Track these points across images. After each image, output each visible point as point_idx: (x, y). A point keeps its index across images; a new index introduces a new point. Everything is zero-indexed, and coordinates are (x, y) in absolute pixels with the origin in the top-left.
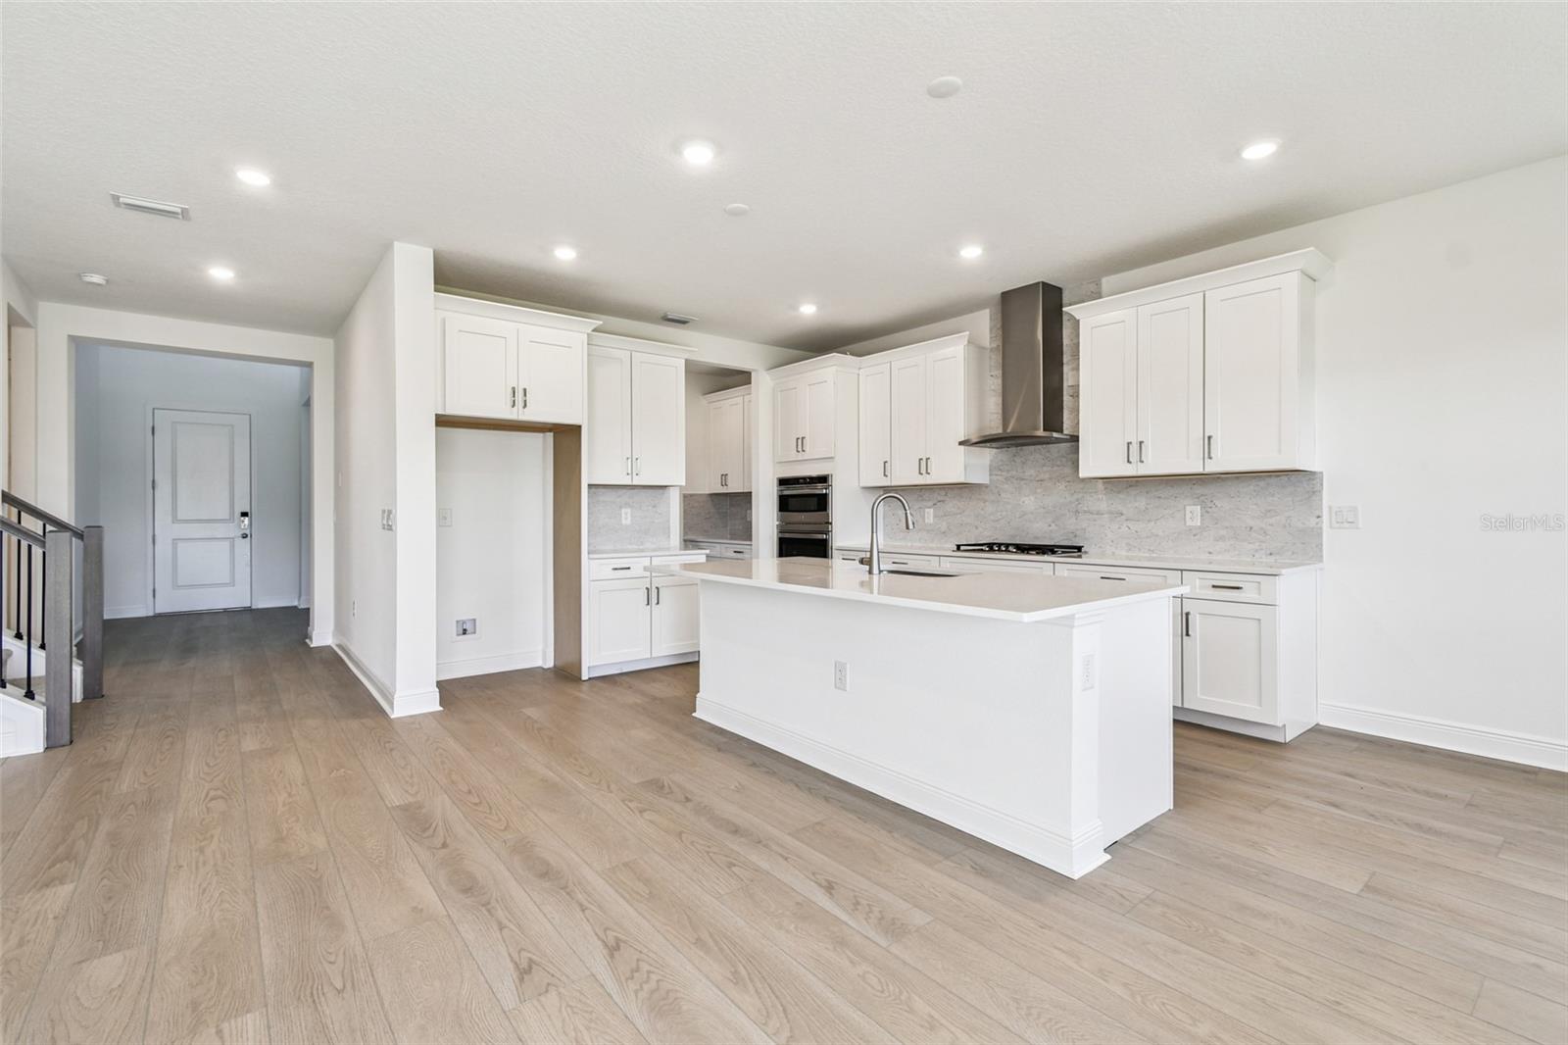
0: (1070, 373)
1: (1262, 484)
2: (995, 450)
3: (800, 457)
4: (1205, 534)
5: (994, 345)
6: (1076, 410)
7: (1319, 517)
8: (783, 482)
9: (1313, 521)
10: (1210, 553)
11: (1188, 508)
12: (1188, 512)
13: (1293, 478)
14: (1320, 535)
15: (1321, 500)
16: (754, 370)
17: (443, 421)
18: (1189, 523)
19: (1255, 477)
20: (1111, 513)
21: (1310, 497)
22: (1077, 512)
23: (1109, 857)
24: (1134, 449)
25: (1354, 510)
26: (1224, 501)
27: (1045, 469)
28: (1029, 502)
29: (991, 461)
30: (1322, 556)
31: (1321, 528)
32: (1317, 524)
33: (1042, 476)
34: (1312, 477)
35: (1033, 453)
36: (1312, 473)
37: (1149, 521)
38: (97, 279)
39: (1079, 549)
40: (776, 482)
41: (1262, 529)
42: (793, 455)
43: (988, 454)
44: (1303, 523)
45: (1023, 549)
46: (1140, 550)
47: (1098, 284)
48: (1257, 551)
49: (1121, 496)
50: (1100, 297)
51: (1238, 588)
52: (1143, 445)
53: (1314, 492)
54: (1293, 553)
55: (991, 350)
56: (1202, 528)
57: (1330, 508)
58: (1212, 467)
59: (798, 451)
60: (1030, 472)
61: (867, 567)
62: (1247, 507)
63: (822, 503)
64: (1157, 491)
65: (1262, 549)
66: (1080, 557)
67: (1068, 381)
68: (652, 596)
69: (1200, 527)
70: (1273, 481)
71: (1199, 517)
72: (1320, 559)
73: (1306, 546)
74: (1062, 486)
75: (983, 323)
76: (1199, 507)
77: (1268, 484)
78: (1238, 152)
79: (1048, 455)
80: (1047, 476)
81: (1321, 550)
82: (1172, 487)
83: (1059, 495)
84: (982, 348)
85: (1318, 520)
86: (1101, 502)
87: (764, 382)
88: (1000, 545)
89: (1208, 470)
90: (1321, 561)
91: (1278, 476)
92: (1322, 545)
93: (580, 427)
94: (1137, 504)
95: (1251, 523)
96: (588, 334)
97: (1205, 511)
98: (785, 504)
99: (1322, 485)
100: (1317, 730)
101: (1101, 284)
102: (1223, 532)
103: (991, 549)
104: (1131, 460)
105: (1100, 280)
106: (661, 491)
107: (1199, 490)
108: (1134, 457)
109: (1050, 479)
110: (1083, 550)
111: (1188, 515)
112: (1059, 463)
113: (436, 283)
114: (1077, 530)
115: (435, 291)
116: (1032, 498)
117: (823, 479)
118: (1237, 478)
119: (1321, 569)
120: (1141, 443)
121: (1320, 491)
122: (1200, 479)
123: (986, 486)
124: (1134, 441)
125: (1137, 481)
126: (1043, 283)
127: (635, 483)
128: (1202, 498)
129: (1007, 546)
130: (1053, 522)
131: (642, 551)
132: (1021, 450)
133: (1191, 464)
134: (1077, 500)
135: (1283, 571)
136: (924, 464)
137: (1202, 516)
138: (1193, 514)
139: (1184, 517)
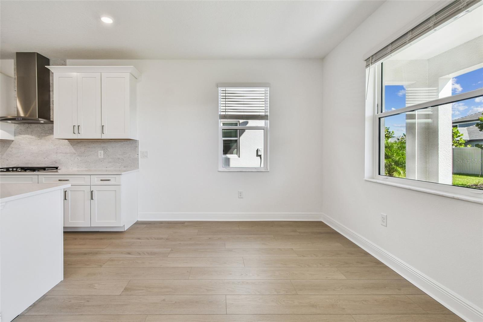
1: (122, 143)
2: (17, 125)
4: (105, 161)
7: (138, 154)
9: (136, 156)
10: (106, 167)
11: (99, 152)
12: (99, 153)
13: (131, 142)
14: (138, 160)
15: (138, 149)
18: (99, 157)
19: (120, 141)
21: (135, 148)
24: (77, 128)
25: (147, 152)
26: (110, 149)
27: (42, 134)
29: (15, 129)
30: (139, 167)
31: (138, 158)
32: (138, 157)
34: (136, 142)
36: (136, 140)
37: (85, 156)
39: (57, 168)
41: (122, 158)
43: (13, 126)
44: (134, 157)
45: (24, 169)
46: (82, 167)
47: (65, 62)
48: (121, 166)
49: (75, 147)
50: (66, 65)
51: (109, 180)
52: (79, 127)
53: (137, 147)
54: (131, 166)
55: (15, 78)
57: (141, 152)
58: (104, 137)
62: (116, 150)
64: (88, 145)
65: (122, 165)
66: (57, 172)
69: (103, 158)
71: (103, 154)
72: (138, 168)
73: (133, 164)
76: (103, 151)
77: (124, 144)
79: (43, 128)
81: (138, 165)
82: (93, 143)
83: (49, 145)
84: (8, 77)
85: (138, 156)
86: (66, 149)
90: (139, 168)
91: (126, 141)
92: (139, 163)
94: (81, 150)
95: (119, 156)
97: (105, 153)
99: (139, 144)
100: (138, 223)
101: (66, 62)
102: (110, 160)
104: (75, 132)
105: (66, 60)
107: (103, 145)
108: (76, 131)
110: (58, 168)
111: (99, 154)
112: (48, 132)
114: (57, 160)
116: (36, 147)
118: (115, 141)
119: (139, 171)
120: (78, 126)
121: (138, 146)
122: (103, 141)
124: (76, 125)
125: (81, 141)
126: (38, 54)
128: (104, 148)
129: (17, 168)
130: (46, 157)
132: (31, 125)
133: (97, 135)
134: (57, 148)
135: (123, 173)
137: (104, 154)
138: (101, 154)
139: (98, 155)
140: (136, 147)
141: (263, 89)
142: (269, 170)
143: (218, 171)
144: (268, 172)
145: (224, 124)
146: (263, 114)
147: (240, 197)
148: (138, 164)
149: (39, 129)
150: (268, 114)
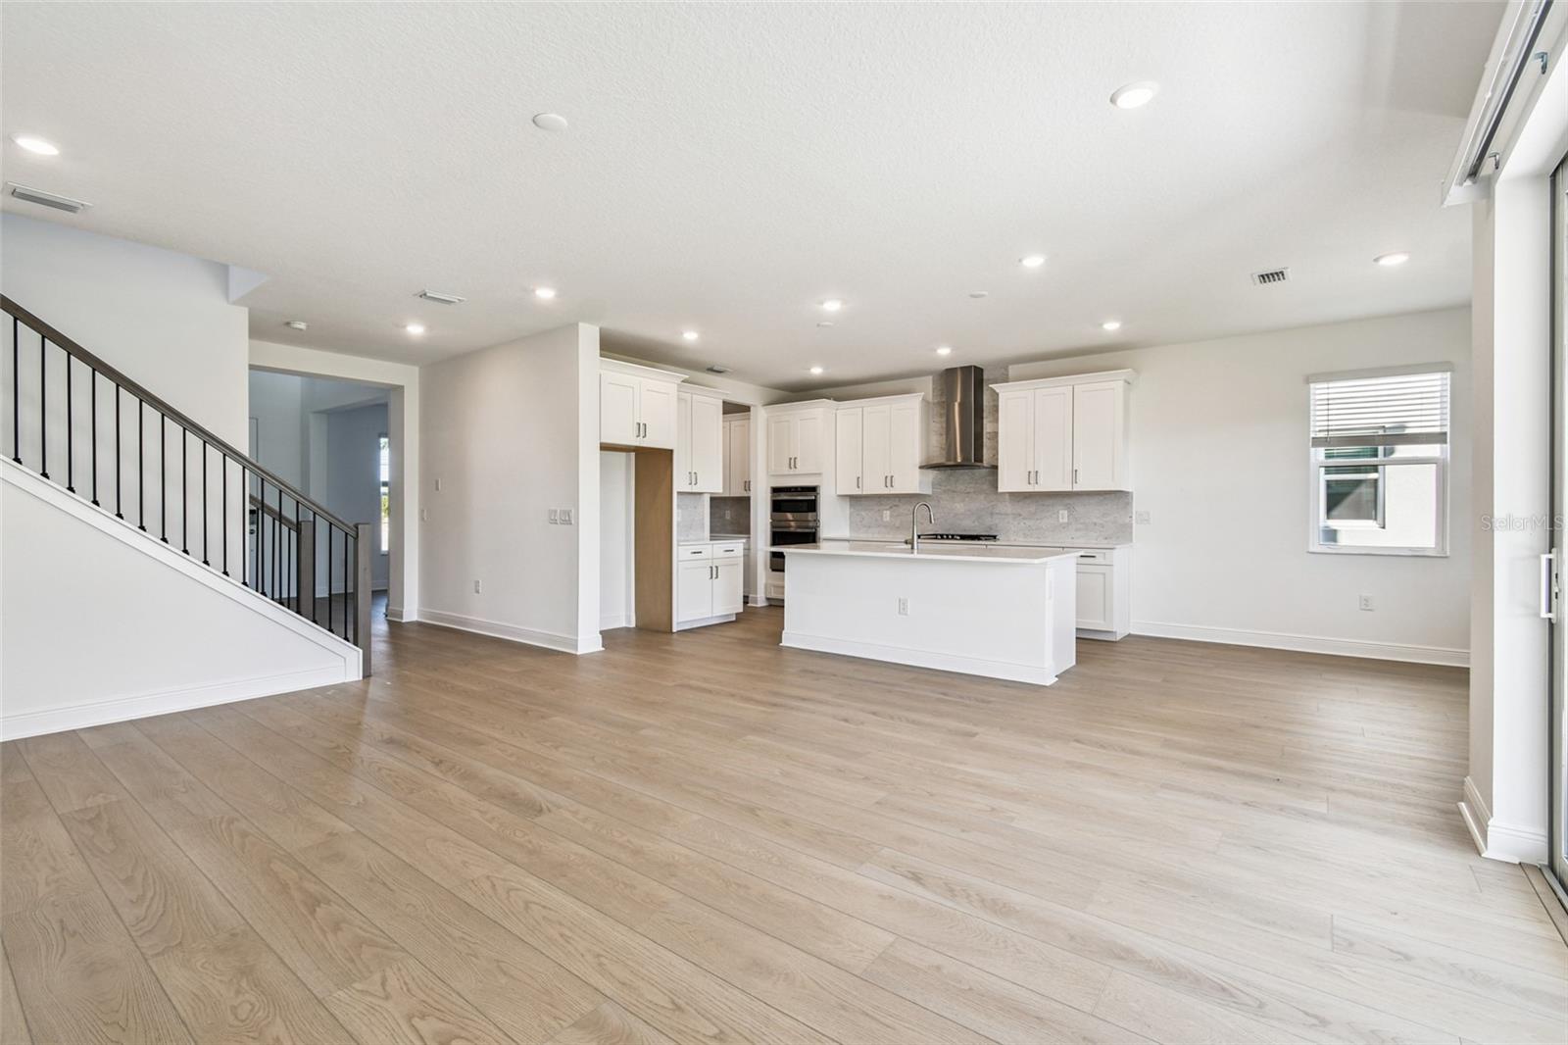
0: (989, 425)
1: (1101, 498)
2: (936, 472)
3: (792, 472)
4: (1070, 527)
5: (936, 401)
6: (996, 449)
7: (1131, 517)
8: (776, 490)
9: (1127, 520)
10: (1076, 536)
11: (1061, 512)
12: (1060, 514)
13: (1117, 496)
14: (1131, 527)
15: (1132, 507)
16: (754, 406)
17: (605, 447)
18: (1061, 520)
19: (1098, 494)
20: (1013, 514)
21: (1126, 506)
22: (992, 514)
23: (1057, 679)
24: (1033, 476)
25: (1148, 514)
26: (1081, 508)
27: (971, 485)
28: (960, 507)
29: (934, 479)
30: (1132, 539)
31: (1132, 523)
32: (1130, 521)
33: (968, 490)
34: (1127, 495)
35: (964, 475)
36: (1128, 493)
37: (1037, 519)
38: (302, 326)
39: (995, 537)
40: (769, 490)
41: (1101, 524)
42: (786, 470)
43: (932, 474)
44: (1123, 521)
45: (963, 537)
46: (1031, 537)
48: (1097, 536)
49: (1021, 504)
50: (1007, 382)
51: (1093, 557)
54: (1117, 537)
55: (934, 404)
56: (1068, 524)
57: (1136, 512)
58: (1077, 488)
59: (790, 468)
60: (961, 487)
61: (910, 546)
62: (1093, 512)
63: (812, 506)
64: (1043, 501)
65: (1100, 535)
67: (987, 427)
68: (714, 572)
69: (1068, 523)
70: (1107, 496)
71: (1067, 517)
72: (1131, 541)
73: (1124, 533)
74: (982, 497)
75: (927, 386)
76: (1067, 511)
77: (1105, 499)
78: (1101, 325)
79: (973, 476)
80: (972, 490)
81: (1132, 536)
82: (1052, 499)
83: (979, 502)
84: (928, 403)
85: (1130, 519)
86: (1008, 507)
87: (761, 415)
88: (947, 535)
89: (1075, 490)
91: (1110, 494)
93: (672, 451)
94: (1030, 509)
95: (1095, 520)
96: (678, 385)
97: (1070, 514)
98: (777, 506)
99: (1133, 499)
100: (1129, 635)
102: (1081, 526)
103: (942, 538)
104: (1030, 482)
105: (1008, 367)
106: (698, 496)
107: (1067, 501)
108: (1032, 481)
109: (974, 492)
110: (998, 538)
111: (1061, 516)
112: (980, 482)
113: (601, 349)
114: (992, 525)
115: (601, 356)
116: (962, 505)
117: (813, 489)
118: (1089, 494)
119: (1132, 546)
120: (1037, 472)
121: (1132, 503)
122: (1068, 495)
123: (929, 496)
124: (1032, 471)
125: (1030, 495)
126: (975, 367)
127: (694, 491)
128: (1069, 506)
129: (953, 535)
131: (688, 541)
132: (954, 472)
133: (1064, 486)
134: (992, 506)
135: (1115, 547)
136: (889, 481)
137: (1069, 517)
138: (1063, 515)
139: (1058, 517)
140: (1128, 504)
141: (1438, 376)
142: (1448, 554)
143: (1309, 552)
144: (1446, 557)
145: (1328, 456)
146: (1437, 430)
147: (1363, 607)
148: (1131, 533)
149: (966, 477)
150: (1447, 429)
